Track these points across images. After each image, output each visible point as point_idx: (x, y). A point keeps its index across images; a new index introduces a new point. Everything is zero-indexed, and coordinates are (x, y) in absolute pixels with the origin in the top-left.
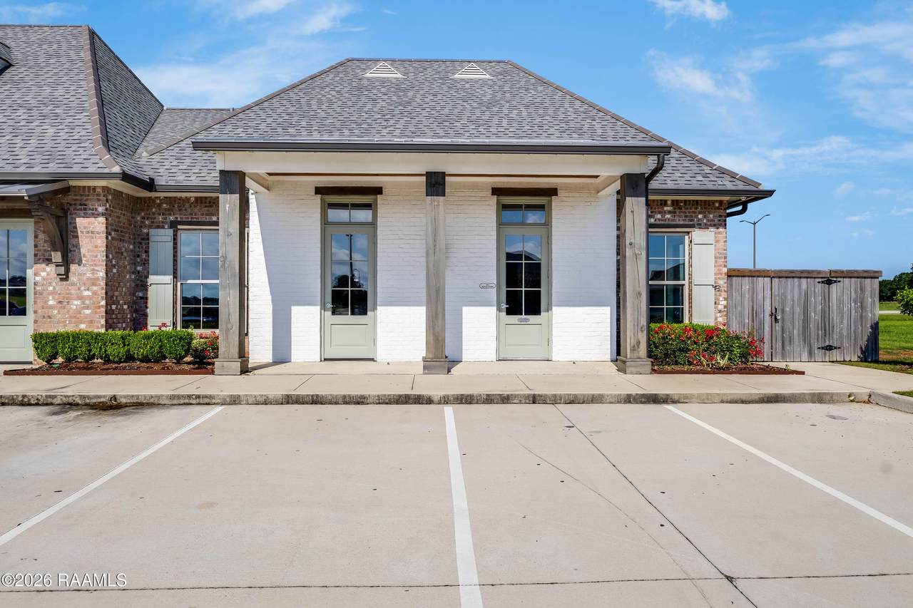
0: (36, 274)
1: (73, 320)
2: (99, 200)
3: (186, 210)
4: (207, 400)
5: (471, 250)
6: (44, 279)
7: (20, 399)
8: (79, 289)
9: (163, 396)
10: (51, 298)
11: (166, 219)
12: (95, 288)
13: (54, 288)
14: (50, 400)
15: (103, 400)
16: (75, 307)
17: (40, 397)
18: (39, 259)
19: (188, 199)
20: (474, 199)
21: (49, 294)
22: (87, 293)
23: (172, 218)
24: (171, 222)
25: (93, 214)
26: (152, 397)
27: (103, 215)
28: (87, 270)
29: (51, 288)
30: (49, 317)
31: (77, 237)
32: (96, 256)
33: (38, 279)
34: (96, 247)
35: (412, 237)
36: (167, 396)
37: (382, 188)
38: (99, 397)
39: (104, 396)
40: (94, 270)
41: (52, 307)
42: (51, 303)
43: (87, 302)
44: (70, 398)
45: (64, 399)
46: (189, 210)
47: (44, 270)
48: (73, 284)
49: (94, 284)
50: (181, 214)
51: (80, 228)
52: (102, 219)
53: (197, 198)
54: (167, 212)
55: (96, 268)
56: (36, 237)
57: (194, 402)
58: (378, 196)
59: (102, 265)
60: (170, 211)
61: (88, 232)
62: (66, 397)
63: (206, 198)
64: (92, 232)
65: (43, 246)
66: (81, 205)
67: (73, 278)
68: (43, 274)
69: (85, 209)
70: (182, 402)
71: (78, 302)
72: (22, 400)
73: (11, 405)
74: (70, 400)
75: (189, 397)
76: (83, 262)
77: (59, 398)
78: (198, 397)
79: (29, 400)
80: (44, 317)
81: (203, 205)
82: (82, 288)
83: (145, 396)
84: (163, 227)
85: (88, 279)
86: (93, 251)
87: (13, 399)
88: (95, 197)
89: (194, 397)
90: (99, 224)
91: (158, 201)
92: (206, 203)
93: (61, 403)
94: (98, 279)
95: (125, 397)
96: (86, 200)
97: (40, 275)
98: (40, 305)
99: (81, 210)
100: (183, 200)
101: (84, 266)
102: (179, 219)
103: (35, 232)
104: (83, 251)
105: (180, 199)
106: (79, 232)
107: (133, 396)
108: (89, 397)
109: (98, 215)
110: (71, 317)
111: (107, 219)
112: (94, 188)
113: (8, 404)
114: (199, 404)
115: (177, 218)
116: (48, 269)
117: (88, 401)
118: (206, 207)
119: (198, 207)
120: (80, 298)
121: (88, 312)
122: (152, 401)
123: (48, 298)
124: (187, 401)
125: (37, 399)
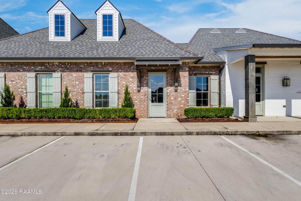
0: (167, 90)
1: (179, 104)
2: (186, 66)
3: (199, 70)
4: (289, 133)
5: (295, 81)
6: (170, 91)
7: (226, 132)
8: (181, 94)
9: (274, 131)
10: (172, 97)
11: (193, 73)
12: (185, 94)
13: (173, 94)
14: (236, 133)
15: (254, 133)
16: (179, 100)
17: (232, 132)
18: (168, 85)
19: (199, 67)
20: (294, 65)
21: (171, 96)
22: (183, 96)
23: (195, 72)
24: (194, 74)
25: (185, 71)
26: (271, 132)
27: (188, 71)
28: (183, 88)
29: (172, 94)
30: (172, 103)
31: (180, 78)
32: (186, 84)
33: (168, 91)
34: (186, 81)
35: (276, 77)
36: (276, 131)
37: (266, 62)
38: (253, 132)
39: (255, 132)
40: (185, 88)
41: (172, 100)
42: (172, 99)
43: (183, 98)
44: (243, 132)
45: (241, 133)
46: (200, 70)
47: (170, 88)
48: (179, 93)
49: (185, 93)
50: (197, 71)
51: (181, 75)
52: (187, 72)
53: (202, 66)
54: (193, 71)
55: (186, 88)
56: (167, 78)
57: (285, 133)
58: (265, 65)
59: (188, 87)
60: (194, 70)
61: (183, 76)
62: (241, 132)
63: (205, 66)
64: (185, 77)
65: (170, 81)
66: (181, 68)
67: (179, 91)
68: (170, 90)
69: (182, 69)
70: (281, 133)
71: (180, 98)
72: (227, 133)
73: (223, 135)
74: (243, 133)
75: (284, 131)
76: (182, 86)
77: (239, 132)
78: (287, 131)
79: (229, 133)
80: (170, 103)
81: (204, 68)
82: (182, 94)
83: (268, 131)
84: (192, 75)
85: (183, 91)
86: (185, 82)
87: (223, 133)
88: (185, 65)
89: (285, 132)
90: (186, 74)
91: (191, 67)
92: (205, 68)
93: (240, 134)
94: (186, 91)
95: (262, 132)
96: (183, 66)
97: (169, 90)
98: (169, 99)
99: (181, 69)
100: (198, 67)
101: (182, 87)
102: (197, 73)
103: (167, 76)
104: (182, 82)
105: (197, 66)
106: (180, 77)
107: (264, 131)
108: (249, 132)
109: (186, 71)
110: (178, 103)
111: (189, 73)
112: (185, 63)
113: (222, 135)
114: (287, 134)
115: (196, 72)
116: (171, 88)
117: (249, 133)
118: (205, 69)
119: (202, 69)
120: (181, 97)
121: (183, 101)
122: (271, 133)
123: (171, 97)
124: (283, 133)
125: (232, 133)
